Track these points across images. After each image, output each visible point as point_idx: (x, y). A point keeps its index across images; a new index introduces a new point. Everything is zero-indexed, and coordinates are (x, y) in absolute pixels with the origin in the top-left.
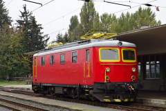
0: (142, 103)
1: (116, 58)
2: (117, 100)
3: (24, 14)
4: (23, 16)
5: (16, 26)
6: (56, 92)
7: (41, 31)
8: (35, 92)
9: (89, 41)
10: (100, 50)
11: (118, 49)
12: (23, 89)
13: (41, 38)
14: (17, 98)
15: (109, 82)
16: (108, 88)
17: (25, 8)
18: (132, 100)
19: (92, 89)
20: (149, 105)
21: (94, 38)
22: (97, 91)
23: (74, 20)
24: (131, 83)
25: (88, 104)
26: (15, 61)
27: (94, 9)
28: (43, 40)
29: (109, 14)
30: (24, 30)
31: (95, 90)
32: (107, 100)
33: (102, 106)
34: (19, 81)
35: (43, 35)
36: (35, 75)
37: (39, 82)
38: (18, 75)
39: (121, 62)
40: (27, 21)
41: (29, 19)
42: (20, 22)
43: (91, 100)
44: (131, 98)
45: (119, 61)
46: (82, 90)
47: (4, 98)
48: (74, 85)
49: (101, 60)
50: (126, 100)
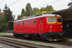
0: (65, 41)
1: (54, 22)
2: (55, 40)
3: (6, 8)
4: (5, 8)
5: (3, 12)
6: (25, 36)
7: (12, 14)
8: (15, 36)
9: (41, 15)
10: (47, 18)
11: (55, 18)
12: (8, 35)
13: (12, 16)
14: (8, 39)
15: (52, 32)
16: (52, 35)
17: (6, 5)
18: (61, 40)
19: (44, 35)
20: (68, 42)
21: (43, 13)
22: (46, 36)
23: (23, 10)
24: (61, 32)
25: (42, 42)
26: (3, 25)
27: (30, 6)
28: (13, 17)
29: (36, 8)
30: (6, 13)
31: (45, 36)
32: (51, 40)
33: (48, 43)
34: (4, 32)
35: (13, 15)
36: (15, 30)
37: (16, 32)
38: (4, 30)
39: (56, 23)
40: (7, 10)
41: (8, 9)
42: (4, 10)
43: (43, 40)
44: (60, 39)
45: (55, 23)
46: (38, 36)
47: (2, 39)
48: (34, 34)
49: (48, 23)
50: (59, 40)
